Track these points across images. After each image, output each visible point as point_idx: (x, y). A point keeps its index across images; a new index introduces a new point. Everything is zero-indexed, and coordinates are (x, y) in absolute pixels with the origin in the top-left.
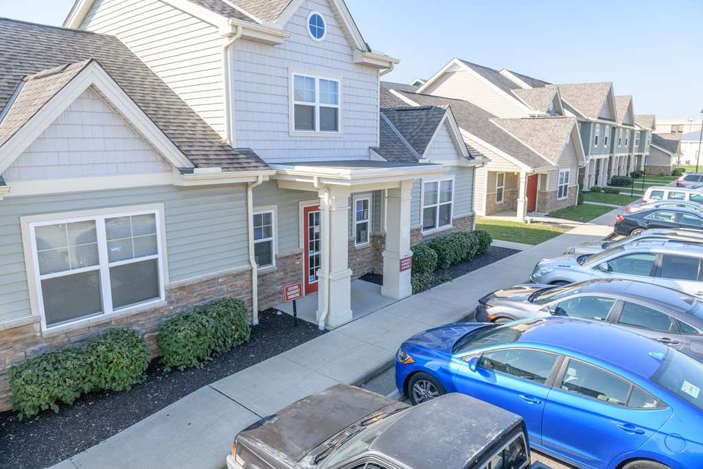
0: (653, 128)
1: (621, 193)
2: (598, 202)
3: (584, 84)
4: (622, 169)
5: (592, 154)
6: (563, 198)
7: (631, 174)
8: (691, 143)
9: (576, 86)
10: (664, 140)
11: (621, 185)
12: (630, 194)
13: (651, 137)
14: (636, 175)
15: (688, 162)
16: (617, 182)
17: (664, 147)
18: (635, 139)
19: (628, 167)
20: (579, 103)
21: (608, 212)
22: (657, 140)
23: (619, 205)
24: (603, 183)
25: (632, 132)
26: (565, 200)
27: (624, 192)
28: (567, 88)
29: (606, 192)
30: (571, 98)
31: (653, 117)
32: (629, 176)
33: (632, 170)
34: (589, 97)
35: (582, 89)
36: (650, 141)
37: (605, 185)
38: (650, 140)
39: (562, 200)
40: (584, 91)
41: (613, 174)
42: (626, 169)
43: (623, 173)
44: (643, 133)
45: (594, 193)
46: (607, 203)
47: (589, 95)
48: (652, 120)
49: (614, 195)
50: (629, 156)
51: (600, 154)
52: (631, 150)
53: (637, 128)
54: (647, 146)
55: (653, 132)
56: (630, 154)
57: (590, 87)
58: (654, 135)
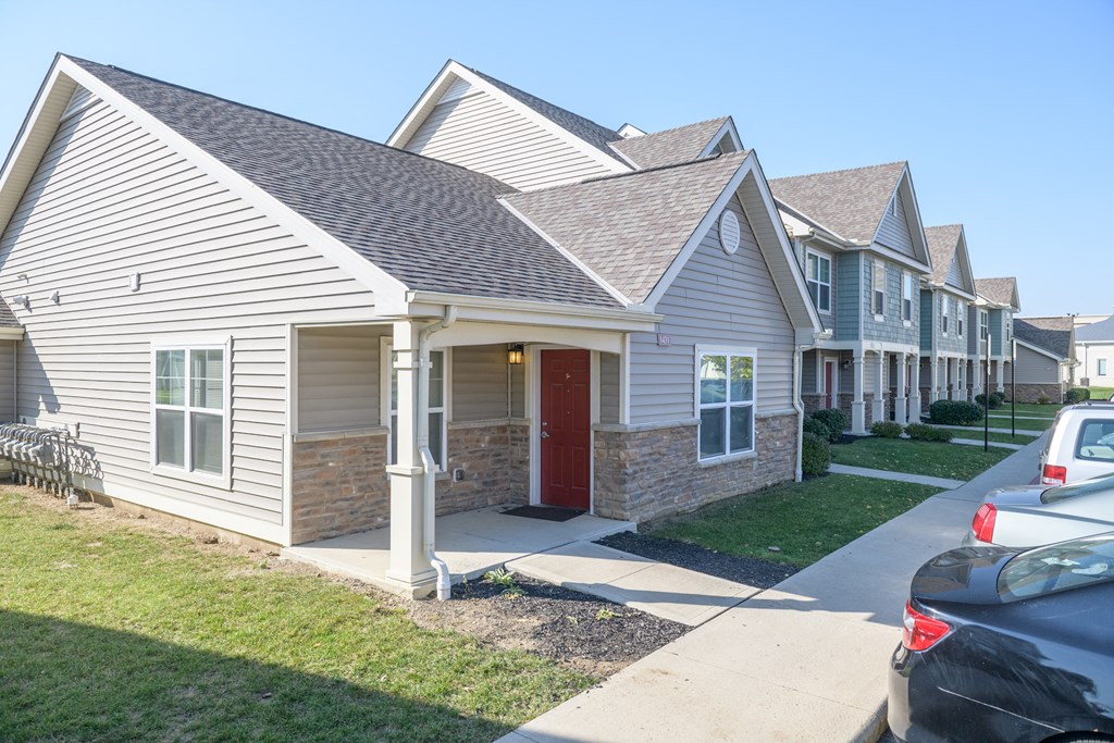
0: (1015, 305)
1: (955, 440)
2: (880, 467)
3: (841, 172)
4: (956, 387)
5: (869, 337)
6: (729, 455)
7: (977, 398)
8: (1087, 346)
9: (821, 177)
10: (1038, 331)
11: (955, 420)
12: (982, 443)
13: (1011, 326)
14: (990, 400)
15: (1085, 381)
16: (945, 414)
17: (1042, 345)
18: (979, 325)
19: (970, 386)
20: (829, 210)
21: (905, 508)
22: (1023, 330)
23: (947, 476)
24: (911, 413)
25: (972, 310)
26: (742, 464)
27: (965, 439)
28: (799, 185)
29: (913, 438)
30: (810, 202)
31: (1012, 281)
32: (974, 401)
33: (979, 389)
34: (852, 197)
35: (834, 182)
36: (1011, 333)
37: (915, 419)
38: (1011, 329)
39: (725, 465)
40: (840, 186)
41: (935, 397)
42: (964, 387)
43: (960, 396)
44: (994, 313)
45: (880, 440)
46: (909, 471)
47: (851, 193)
48: (1010, 287)
49: (935, 446)
50: (970, 362)
51: (895, 340)
52: (972, 349)
53: (980, 301)
54: (1005, 343)
55: (1015, 316)
56: (972, 357)
57: (854, 176)
58: (1017, 323)
